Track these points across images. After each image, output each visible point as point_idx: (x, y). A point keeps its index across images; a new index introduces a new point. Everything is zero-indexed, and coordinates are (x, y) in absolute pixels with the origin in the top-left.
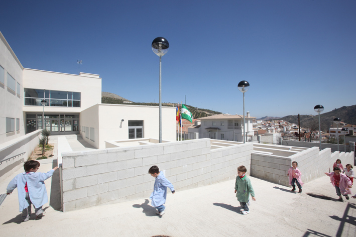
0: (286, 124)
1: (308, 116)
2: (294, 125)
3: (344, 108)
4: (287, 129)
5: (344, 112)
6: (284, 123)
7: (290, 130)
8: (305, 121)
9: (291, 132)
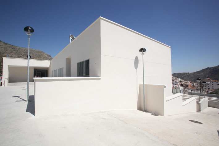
0: (175, 79)
1: (186, 73)
2: (180, 79)
3: (208, 68)
4: (176, 82)
5: (208, 71)
6: (174, 78)
7: (178, 82)
8: (185, 76)
9: (178, 83)
